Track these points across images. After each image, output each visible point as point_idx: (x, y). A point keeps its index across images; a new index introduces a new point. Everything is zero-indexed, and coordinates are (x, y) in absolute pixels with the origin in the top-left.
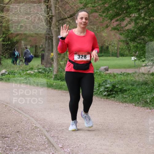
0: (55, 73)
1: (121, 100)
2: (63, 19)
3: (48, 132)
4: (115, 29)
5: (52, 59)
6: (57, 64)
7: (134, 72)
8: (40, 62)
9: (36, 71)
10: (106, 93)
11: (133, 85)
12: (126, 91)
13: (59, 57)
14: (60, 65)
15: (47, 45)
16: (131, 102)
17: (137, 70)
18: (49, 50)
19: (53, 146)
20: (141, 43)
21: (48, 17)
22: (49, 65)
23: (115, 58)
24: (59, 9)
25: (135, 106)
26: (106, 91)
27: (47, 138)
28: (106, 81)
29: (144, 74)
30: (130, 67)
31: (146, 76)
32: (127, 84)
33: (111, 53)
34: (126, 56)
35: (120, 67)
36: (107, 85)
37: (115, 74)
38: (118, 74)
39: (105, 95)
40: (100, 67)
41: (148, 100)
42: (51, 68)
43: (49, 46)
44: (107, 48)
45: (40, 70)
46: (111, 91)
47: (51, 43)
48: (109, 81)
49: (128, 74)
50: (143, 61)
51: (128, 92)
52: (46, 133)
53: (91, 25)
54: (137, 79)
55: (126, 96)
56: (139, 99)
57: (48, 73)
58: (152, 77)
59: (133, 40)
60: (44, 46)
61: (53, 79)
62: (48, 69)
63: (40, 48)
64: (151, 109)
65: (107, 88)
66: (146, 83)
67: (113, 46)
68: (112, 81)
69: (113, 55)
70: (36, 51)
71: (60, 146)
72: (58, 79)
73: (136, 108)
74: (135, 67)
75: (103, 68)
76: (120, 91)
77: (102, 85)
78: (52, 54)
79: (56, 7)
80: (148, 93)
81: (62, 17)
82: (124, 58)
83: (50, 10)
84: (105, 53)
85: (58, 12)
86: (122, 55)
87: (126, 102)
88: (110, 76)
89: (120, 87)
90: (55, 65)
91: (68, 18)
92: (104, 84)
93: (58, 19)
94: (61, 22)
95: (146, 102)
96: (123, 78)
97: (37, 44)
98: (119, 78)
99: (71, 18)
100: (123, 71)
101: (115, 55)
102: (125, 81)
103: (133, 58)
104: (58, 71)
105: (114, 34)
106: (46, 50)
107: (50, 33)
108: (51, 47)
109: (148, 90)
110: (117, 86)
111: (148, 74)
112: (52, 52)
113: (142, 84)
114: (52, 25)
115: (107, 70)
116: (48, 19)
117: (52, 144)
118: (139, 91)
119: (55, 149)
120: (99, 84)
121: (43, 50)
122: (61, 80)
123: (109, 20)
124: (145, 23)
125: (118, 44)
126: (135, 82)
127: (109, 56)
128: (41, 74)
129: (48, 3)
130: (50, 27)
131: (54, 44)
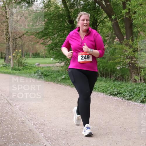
0: (12, 67)
1: (46, 80)
2: (15, 39)
3: (8, 97)
4: (42, 44)
5: (10, 59)
6: (13, 62)
7: (52, 66)
8: (4, 61)
9: (2, 65)
10: (38, 77)
11: (52, 72)
12: (48, 75)
13: (14, 58)
14: (14, 62)
15: (7, 52)
16: (51, 81)
17: (54, 65)
18: (8, 55)
19: (11, 104)
20: (55, 51)
21: (8, 37)
22: (8, 63)
23: (43, 59)
24: (13, 34)
25: (53, 83)
26: (38, 76)
27: (7, 100)
28: (38, 70)
29: (57, 67)
30: (50, 63)
31: (59, 68)
32: (49, 72)
33: (41, 56)
34: (48, 58)
35: (45, 63)
36: (38, 72)
37: (43, 67)
38: (44, 67)
39: (38, 78)
40: (35, 63)
41: (60, 80)
42: (9, 64)
43: (8, 53)
44: (39, 53)
45: (4, 65)
46: (41, 76)
47: (9, 51)
48: (40, 70)
49: (49, 67)
50: (57, 60)
51: (49, 76)
52: (7, 98)
53: (30, 42)
54: (54, 69)
55: (49, 78)
56: (55, 79)
57: (8, 66)
58: (61, 68)
59: (52, 49)
60: (6, 53)
61: (11, 70)
62: (8, 64)
63: (4, 54)
64: (61, 84)
65: (39, 74)
66: (58, 72)
67: (42, 53)
68: (41, 70)
69: (42, 57)
70: (1, 55)
71: (14, 104)
72: (13, 70)
73: (54, 84)
74: (53, 63)
75: (36, 64)
76: (46, 76)
77: (36, 73)
78: (10, 57)
79: (11, 33)
80: (59, 77)
81: (15, 37)
82: (47, 59)
83: (9, 34)
84: (38, 56)
85: (13, 35)
86: (46, 57)
87: (48, 81)
88: (40, 68)
89: (45, 74)
90: (12, 62)
91: (18, 38)
92: (37, 72)
93: (13, 39)
94: (14, 40)
95: (59, 81)
96: (47, 69)
97: (2, 52)
98: (45, 69)
99: (20, 38)
100: (47, 65)
101: (43, 57)
102: (48, 70)
103: (52, 59)
104: (13, 66)
105: (42, 47)
106: (7, 54)
107: (9, 46)
108: (9, 53)
109: (60, 75)
110: (44, 73)
111: (60, 67)
112: (10, 56)
113: (57, 72)
114: (10, 42)
115: (39, 65)
116: (8, 39)
117: (10, 104)
118: (55, 76)
119: (12, 106)
120: (35, 72)
121: (6, 55)
122: (15, 70)
123: (39, 39)
124: (58, 41)
125: (44, 52)
126: (53, 71)
127: (40, 58)
128: (4, 67)
129: (7, 30)
130: (9, 42)
131: (11, 52)
